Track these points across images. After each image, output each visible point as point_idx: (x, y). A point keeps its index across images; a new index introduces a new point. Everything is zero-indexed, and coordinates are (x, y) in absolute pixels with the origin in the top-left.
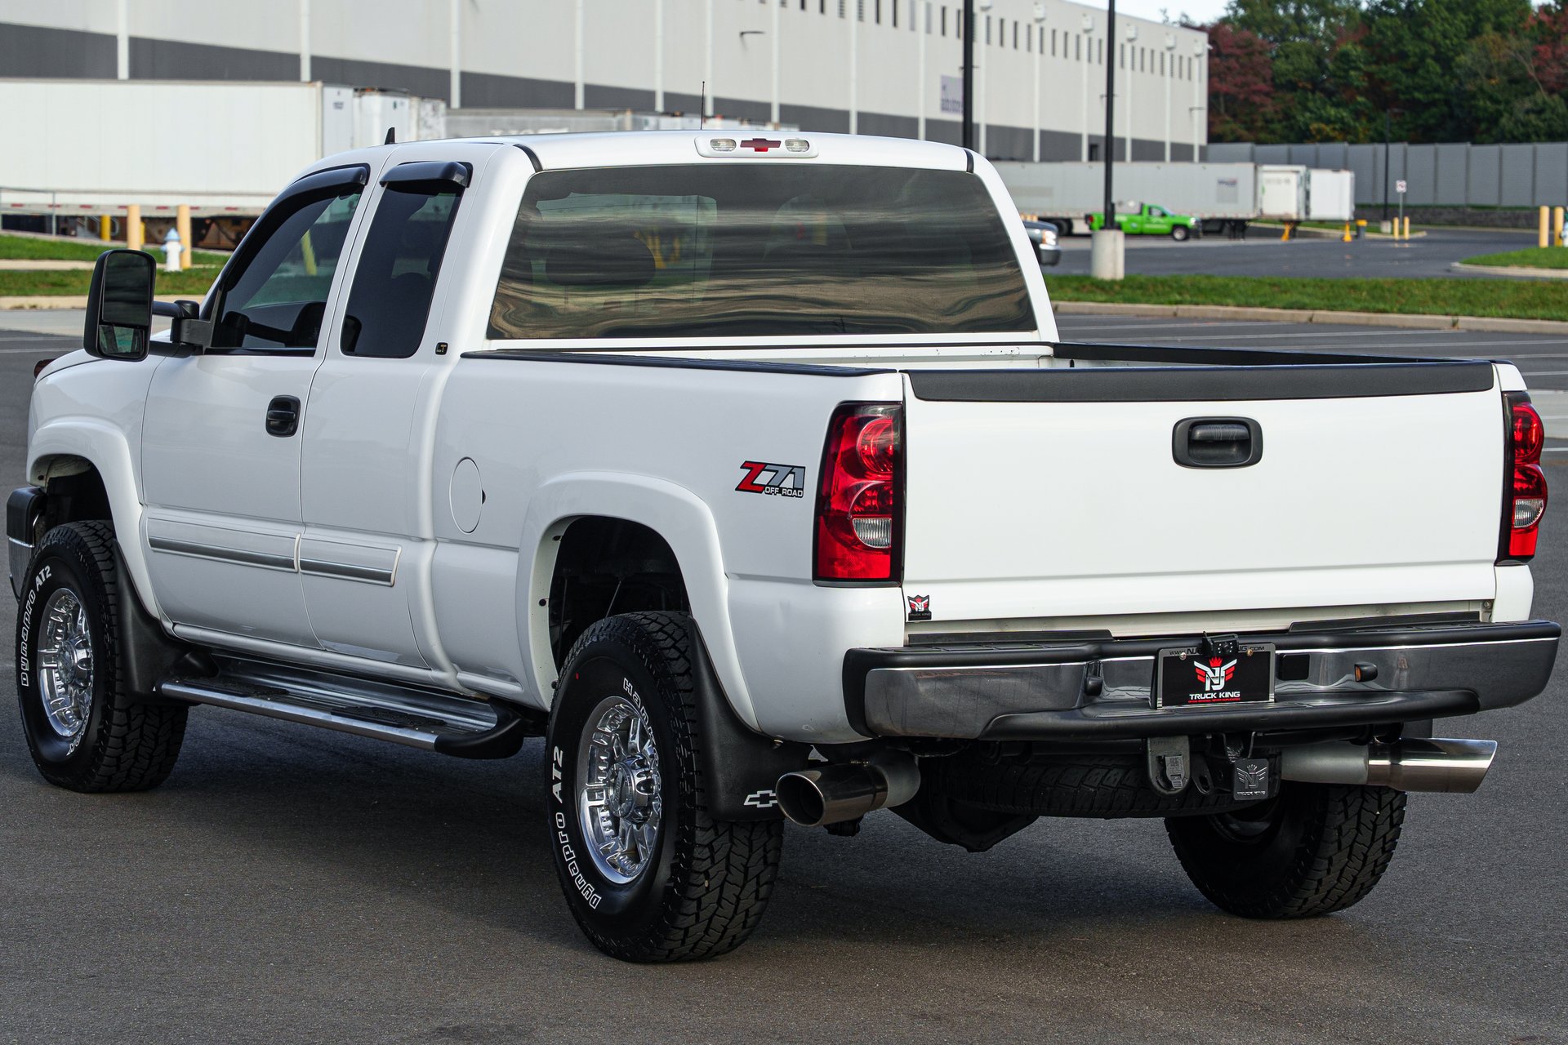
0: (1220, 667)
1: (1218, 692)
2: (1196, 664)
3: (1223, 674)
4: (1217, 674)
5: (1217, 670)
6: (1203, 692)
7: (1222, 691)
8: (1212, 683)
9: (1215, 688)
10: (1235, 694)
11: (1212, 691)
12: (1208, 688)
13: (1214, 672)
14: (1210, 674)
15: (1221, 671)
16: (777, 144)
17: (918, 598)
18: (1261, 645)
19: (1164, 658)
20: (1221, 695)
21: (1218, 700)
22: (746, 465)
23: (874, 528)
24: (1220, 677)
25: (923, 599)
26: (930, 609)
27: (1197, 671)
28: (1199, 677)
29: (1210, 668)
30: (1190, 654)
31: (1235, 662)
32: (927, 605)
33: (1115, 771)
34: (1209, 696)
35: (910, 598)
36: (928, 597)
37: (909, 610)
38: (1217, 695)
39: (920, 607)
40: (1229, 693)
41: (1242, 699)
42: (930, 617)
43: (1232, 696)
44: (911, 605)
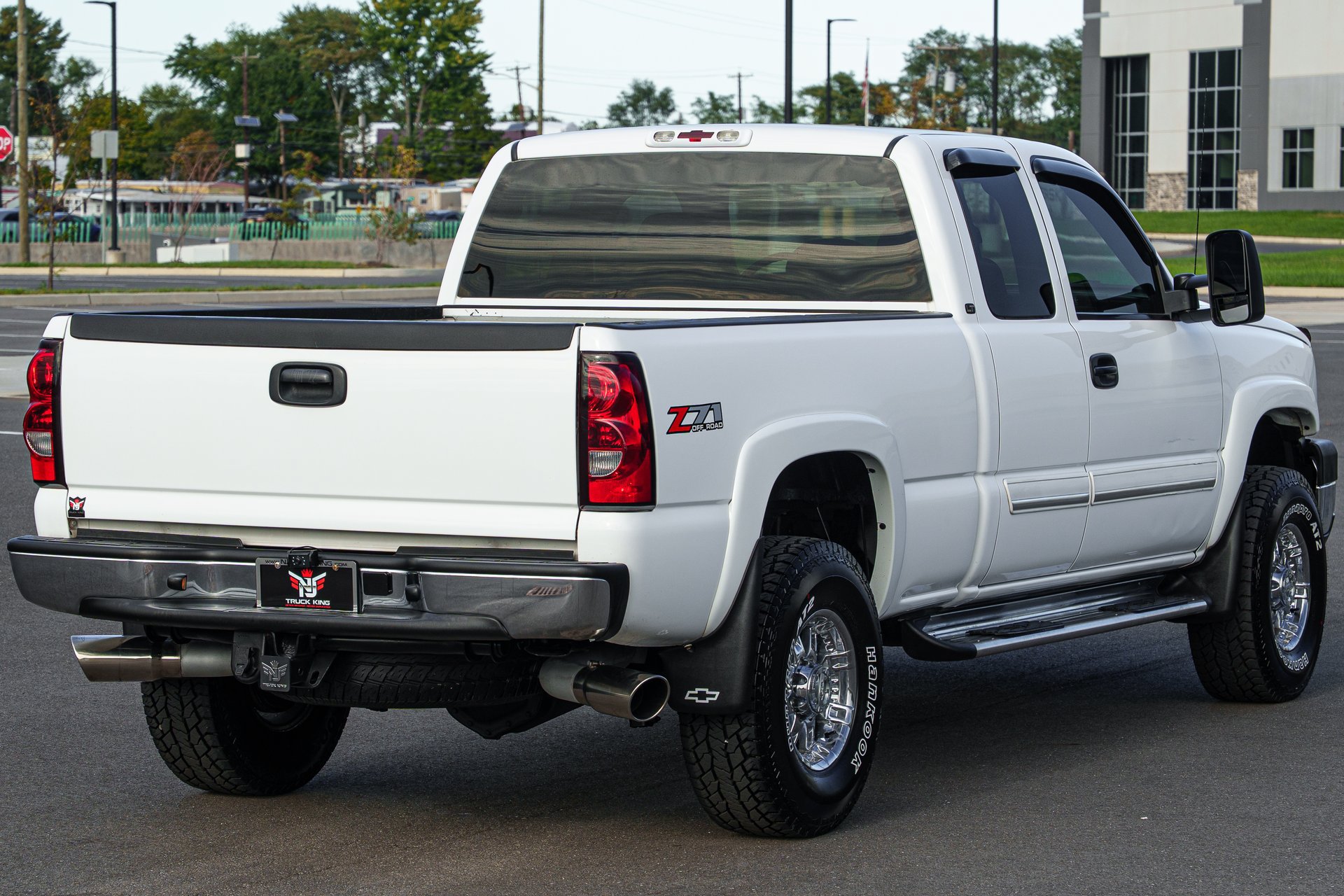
0: (312, 578)
1: (312, 599)
2: (290, 573)
3: (315, 584)
4: (309, 584)
5: (309, 580)
6: (298, 598)
7: (315, 598)
8: (305, 591)
9: (308, 595)
10: (326, 603)
11: (305, 597)
12: (301, 595)
13: (306, 581)
14: (304, 584)
15: (313, 581)
16: (709, 135)
17: (78, 499)
18: (344, 562)
19: (261, 566)
20: (314, 602)
21: (311, 606)
24: (312, 587)
25: (80, 500)
26: (84, 509)
27: (291, 579)
28: (293, 585)
30: (284, 564)
31: (323, 575)
32: (83, 505)
34: (304, 601)
35: (71, 499)
36: (84, 499)
38: (311, 602)
39: (77, 506)
40: (321, 601)
41: (332, 607)
42: (84, 516)
43: (324, 604)
44: (70, 504)
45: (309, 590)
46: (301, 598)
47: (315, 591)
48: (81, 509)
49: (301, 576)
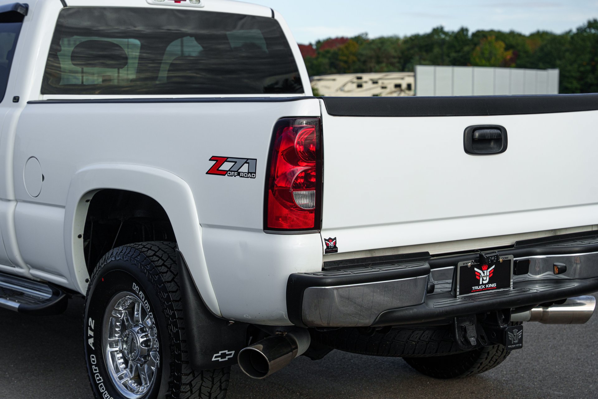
0: (487, 270)
1: (485, 284)
2: (476, 269)
4: (485, 275)
5: (485, 271)
6: (479, 285)
7: (488, 283)
8: (483, 280)
9: (484, 282)
10: (494, 285)
11: (483, 284)
12: (481, 283)
13: (484, 273)
14: (482, 274)
15: (487, 272)
17: (330, 240)
18: (507, 256)
19: (461, 267)
20: (487, 286)
21: (486, 289)
22: (212, 159)
23: (304, 196)
24: (486, 276)
25: (332, 240)
26: (337, 246)
27: (476, 273)
28: (477, 277)
29: (482, 271)
30: (473, 264)
31: (493, 267)
32: (335, 243)
33: (427, 332)
34: (481, 287)
35: (325, 240)
36: (335, 238)
37: (325, 247)
39: (331, 245)
40: (491, 285)
42: (337, 251)
43: (492, 286)
44: (327, 244)
45: (485, 278)
46: (481, 285)
47: (488, 278)
48: (335, 247)
49: (481, 270)
